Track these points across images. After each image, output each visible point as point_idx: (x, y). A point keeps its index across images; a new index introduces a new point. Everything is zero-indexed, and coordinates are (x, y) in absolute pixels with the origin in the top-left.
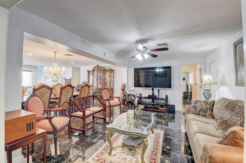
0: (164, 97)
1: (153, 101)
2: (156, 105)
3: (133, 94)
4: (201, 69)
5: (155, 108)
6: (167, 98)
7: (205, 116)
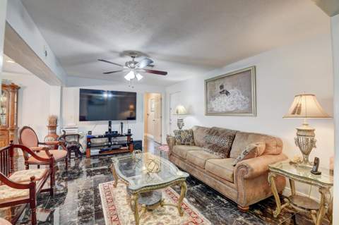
0: (125, 132)
1: (110, 141)
2: (115, 144)
3: (76, 133)
4: (161, 99)
5: (113, 149)
6: (129, 132)
7: (189, 145)
